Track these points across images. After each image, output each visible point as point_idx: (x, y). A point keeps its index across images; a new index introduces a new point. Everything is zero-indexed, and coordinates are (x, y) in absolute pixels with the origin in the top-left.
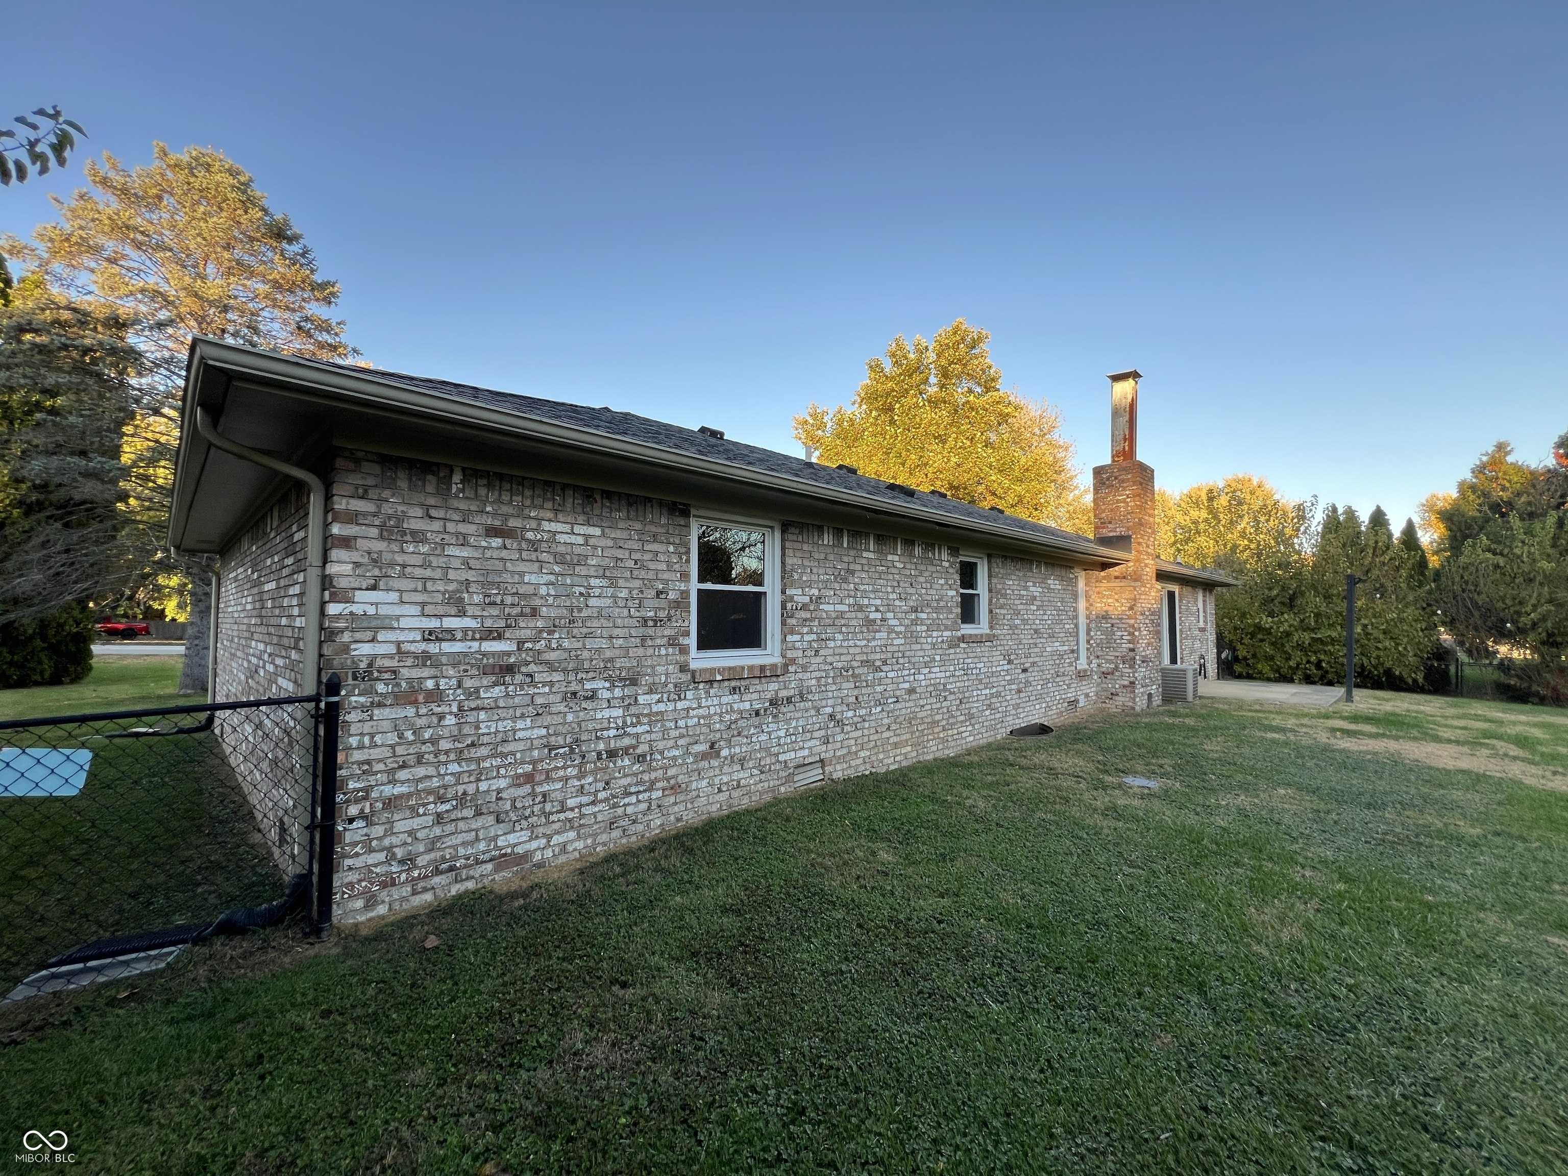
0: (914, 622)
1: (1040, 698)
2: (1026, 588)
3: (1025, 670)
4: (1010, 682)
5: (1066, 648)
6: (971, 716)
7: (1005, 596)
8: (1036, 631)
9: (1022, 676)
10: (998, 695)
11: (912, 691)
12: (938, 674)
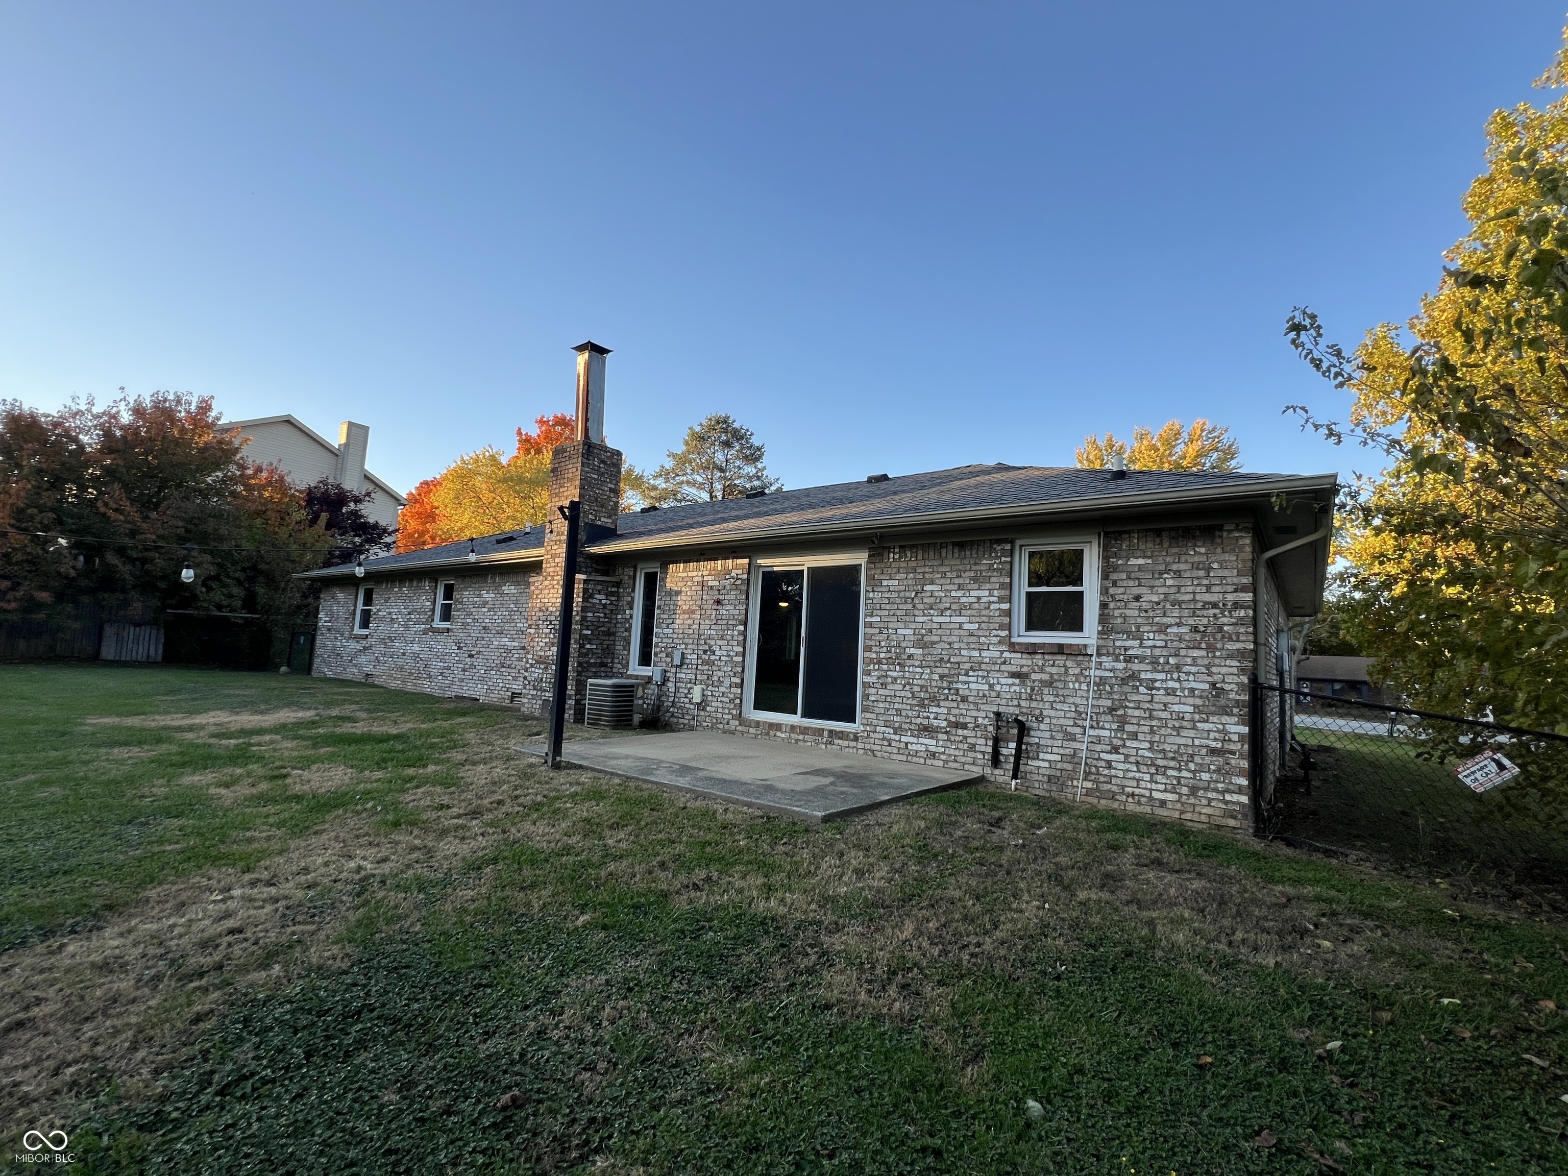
0: (409, 620)
1: (482, 680)
2: (479, 596)
3: (471, 656)
4: (459, 662)
5: (516, 644)
6: (430, 677)
7: (461, 603)
8: (484, 628)
9: (468, 660)
10: (449, 668)
11: (404, 654)
12: (416, 648)
